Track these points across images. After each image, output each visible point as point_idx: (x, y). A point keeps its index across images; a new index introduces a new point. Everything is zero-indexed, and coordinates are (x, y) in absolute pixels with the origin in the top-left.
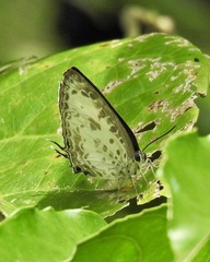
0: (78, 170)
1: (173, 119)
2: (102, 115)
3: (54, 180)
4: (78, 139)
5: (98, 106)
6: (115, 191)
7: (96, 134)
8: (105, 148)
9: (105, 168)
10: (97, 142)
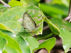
0: (25, 28)
1: (39, 21)
2: (31, 20)
3: (20, 30)
4: (25, 23)
5: (30, 19)
6: (31, 32)
7: (29, 23)
8: (30, 25)
9: (30, 29)
10: (29, 24)
